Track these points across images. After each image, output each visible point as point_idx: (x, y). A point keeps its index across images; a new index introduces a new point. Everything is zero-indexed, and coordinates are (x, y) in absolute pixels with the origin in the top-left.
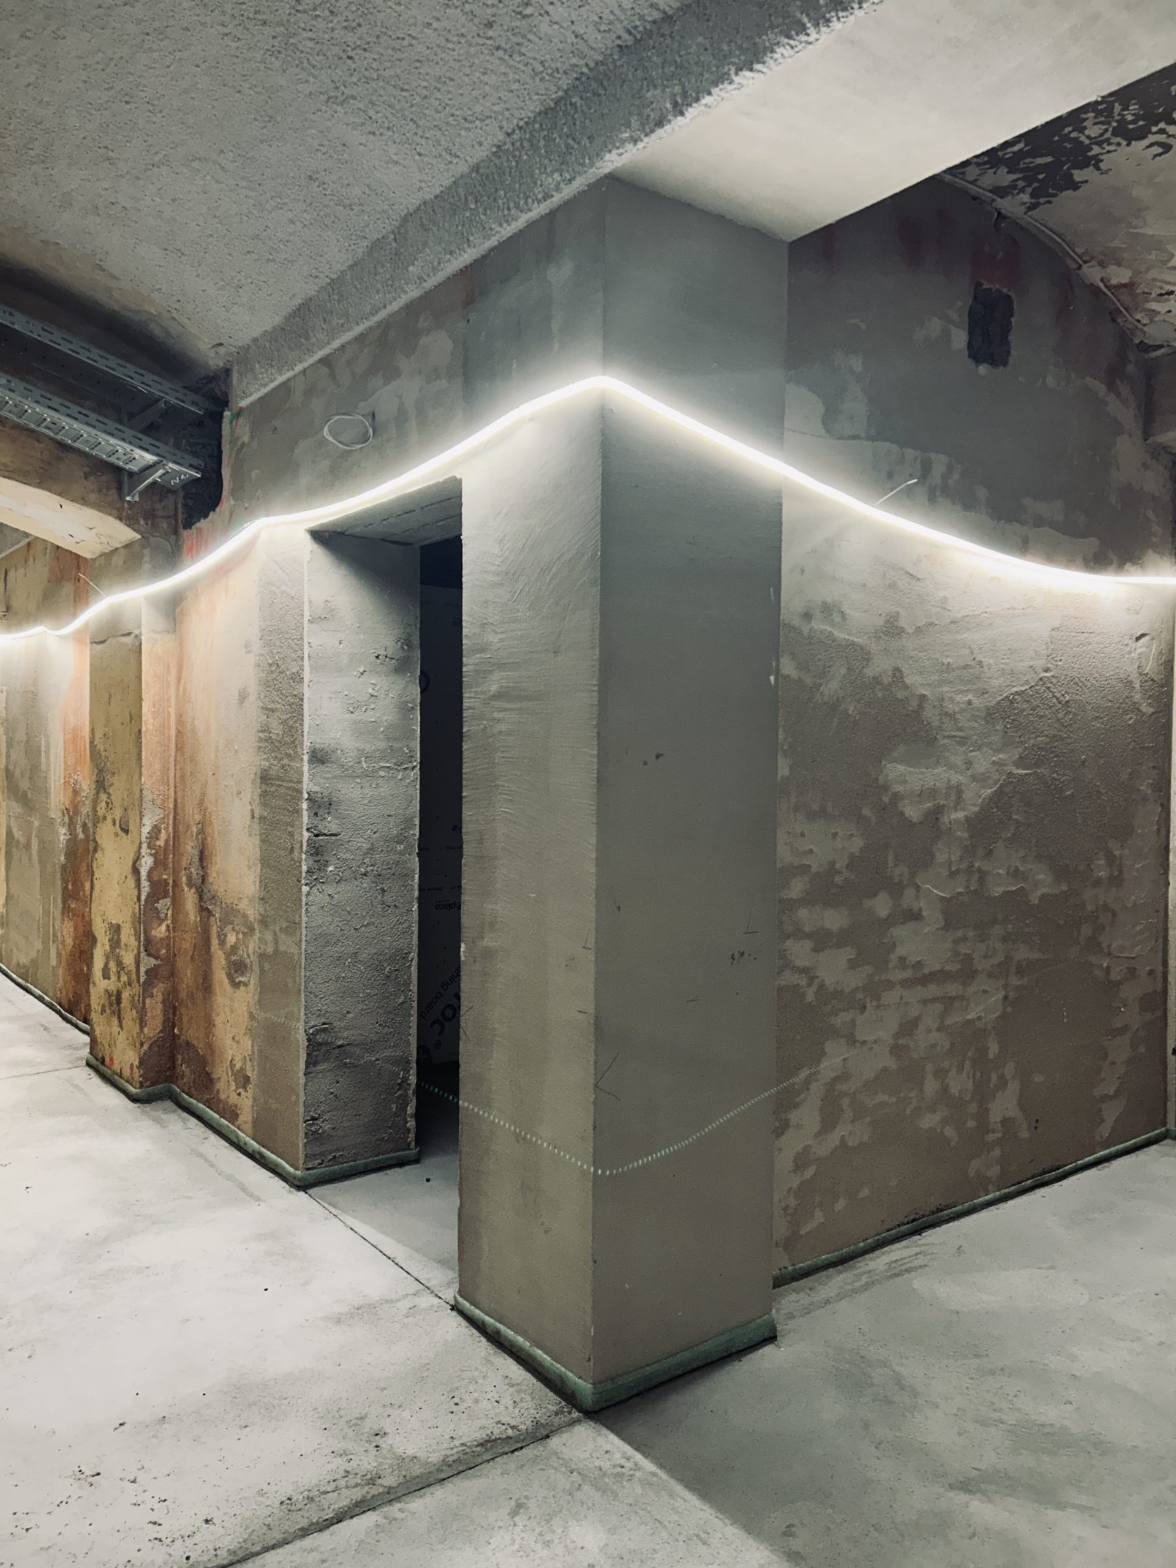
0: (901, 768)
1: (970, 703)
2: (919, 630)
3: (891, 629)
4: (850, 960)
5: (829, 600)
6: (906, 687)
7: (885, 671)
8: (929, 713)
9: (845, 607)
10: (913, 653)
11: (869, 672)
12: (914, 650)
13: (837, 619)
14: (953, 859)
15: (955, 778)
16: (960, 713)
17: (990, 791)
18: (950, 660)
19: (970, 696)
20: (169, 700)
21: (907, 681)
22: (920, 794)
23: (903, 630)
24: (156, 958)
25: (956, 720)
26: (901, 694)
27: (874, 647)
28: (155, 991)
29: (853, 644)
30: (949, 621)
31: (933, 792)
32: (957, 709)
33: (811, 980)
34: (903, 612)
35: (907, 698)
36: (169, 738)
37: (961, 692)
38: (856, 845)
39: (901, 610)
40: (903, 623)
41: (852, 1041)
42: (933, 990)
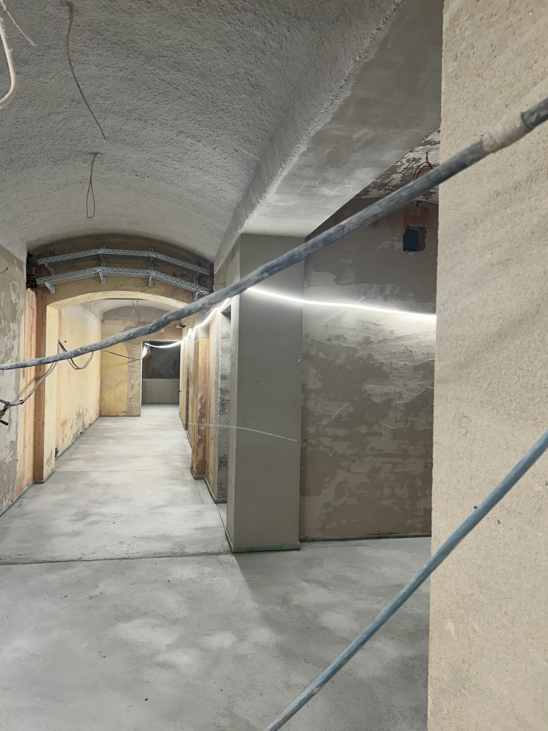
0: (372, 386)
1: (405, 364)
2: (379, 342)
3: (367, 341)
4: (348, 446)
5: (338, 334)
6: (374, 360)
7: (363, 355)
8: (385, 368)
9: (346, 336)
10: (378, 349)
11: (357, 355)
12: (378, 348)
13: (343, 340)
14: (397, 417)
15: (398, 390)
16: (401, 368)
17: (416, 394)
18: (395, 350)
19: (406, 362)
20: (206, 358)
21: (374, 358)
22: (381, 395)
23: (372, 342)
24: (201, 436)
25: (398, 370)
26: (371, 362)
27: (359, 348)
28: (200, 446)
29: (349, 347)
30: (394, 338)
31: (387, 394)
32: (399, 367)
33: (331, 450)
34: (372, 336)
35: (374, 364)
36: (206, 370)
37: (401, 361)
38: (351, 409)
39: (371, 336)
40: (372, 339)
41: (349, 471)
42: (387, 459)
